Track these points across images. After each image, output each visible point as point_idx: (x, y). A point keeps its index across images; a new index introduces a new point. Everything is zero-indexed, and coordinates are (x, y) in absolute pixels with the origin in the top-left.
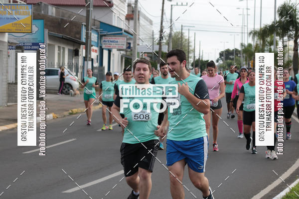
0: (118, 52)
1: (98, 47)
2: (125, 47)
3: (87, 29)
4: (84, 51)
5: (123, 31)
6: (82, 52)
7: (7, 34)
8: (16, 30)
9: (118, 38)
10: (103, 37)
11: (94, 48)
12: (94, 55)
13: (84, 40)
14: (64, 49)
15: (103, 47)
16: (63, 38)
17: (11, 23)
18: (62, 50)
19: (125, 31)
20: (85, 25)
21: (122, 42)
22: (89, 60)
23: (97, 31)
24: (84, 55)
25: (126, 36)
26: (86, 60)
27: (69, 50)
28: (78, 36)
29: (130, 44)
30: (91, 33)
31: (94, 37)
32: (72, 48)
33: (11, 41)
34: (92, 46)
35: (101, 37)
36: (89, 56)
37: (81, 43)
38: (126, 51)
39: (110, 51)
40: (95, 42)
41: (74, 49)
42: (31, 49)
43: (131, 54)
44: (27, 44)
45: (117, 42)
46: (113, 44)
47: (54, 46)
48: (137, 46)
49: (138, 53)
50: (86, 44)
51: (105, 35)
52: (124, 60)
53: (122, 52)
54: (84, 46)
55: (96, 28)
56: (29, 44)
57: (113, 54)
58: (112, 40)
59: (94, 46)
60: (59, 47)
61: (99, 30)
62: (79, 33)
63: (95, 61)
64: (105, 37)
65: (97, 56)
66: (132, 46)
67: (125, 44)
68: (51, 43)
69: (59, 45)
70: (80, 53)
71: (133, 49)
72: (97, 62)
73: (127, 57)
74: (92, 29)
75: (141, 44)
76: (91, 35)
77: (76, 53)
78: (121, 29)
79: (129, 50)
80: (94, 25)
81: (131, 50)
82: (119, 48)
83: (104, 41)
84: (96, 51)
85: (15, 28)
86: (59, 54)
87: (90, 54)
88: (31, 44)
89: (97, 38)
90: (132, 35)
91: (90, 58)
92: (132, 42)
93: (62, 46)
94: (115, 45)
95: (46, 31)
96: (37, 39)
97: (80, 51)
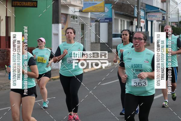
0: (157, 22)
1: (144, 19)
2: (161, 19)
3: (138, 9)
4: (136, 22)
5: (160, 9)
6: (135, 23)
7: (90, 13)
8: (95, 10)
9: (157, 13)
10: (148, 13)
11: (142, 20)
12: (142, 24)
13: (136, 16)
14: (124, 21)
15: (148, 19)
16: (123, 15)
17: (92, 6)
18: (123, 22)
19: (161, 9)
20: (136, 6)
21: (159, 16)
22: (139, 28)
23: (144, 10)
24: (136, 25)
25: (161, 12)
26: (138, 28)
27: (127, 22)
28: (132, 13)
29: (164, 17)
30: (140, 11)
31: (142, 13)
32: (129, 21)
33: (92, 17)
34: (141, 19)
35: (146, 13)
36: (139, 25)
37: (134, 18)
38: (162, 22)
39: (152, 22)
40: (143, 17)
41: (130, 21)
42: (104, 22)
43: (165, 23)
44: (102, 19)
45: (156, 16)
46: (154, 18)
47: (118, 20)
48: (168, 18)
49: (169, 23)
50: (137, 18)
51: (149, 12)
52: (160, 27)
53: (159, 22)
54: (136, 19)
55: (143, 8)
56: (103, 19)
57: (154, 24)
58: (153, 15)
59: (142, 19)
60: (121, 20)
61: (145, 9)
62: (133, 11)
63: (143, 28)
64: (149, 13)
65: (144, 25)
66: (165, 18)
67: (161, 17)
68: (116, 18)
69: (121, 19)
70: (134, 23)
71: (166, 20)
72: (144, 29)
73: (163, 25)
74: (141, 8)
75: (171, 17)
76: (140, 12)
77: (131, 23)
78: (158, 8)
79: (164, 21)
80: (142, 6)
81: (165, 21)
82: (158, 20)
83: (148, 16)
84: (143, 22)
85: (94, 9)
86: (121, 24)
87: (140, 24)
88: (104, 19)
89: (144, 14)
90: (165, 12)
91: (140, 26)
92: (165, 16)
93: (123, 19)
94: (155, 18)
95: (113, 11)
96: (108, 15)
97: (134, 22)
